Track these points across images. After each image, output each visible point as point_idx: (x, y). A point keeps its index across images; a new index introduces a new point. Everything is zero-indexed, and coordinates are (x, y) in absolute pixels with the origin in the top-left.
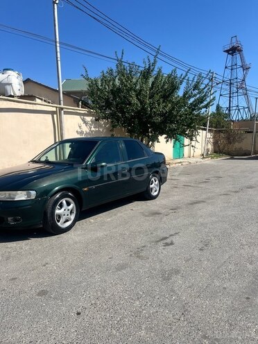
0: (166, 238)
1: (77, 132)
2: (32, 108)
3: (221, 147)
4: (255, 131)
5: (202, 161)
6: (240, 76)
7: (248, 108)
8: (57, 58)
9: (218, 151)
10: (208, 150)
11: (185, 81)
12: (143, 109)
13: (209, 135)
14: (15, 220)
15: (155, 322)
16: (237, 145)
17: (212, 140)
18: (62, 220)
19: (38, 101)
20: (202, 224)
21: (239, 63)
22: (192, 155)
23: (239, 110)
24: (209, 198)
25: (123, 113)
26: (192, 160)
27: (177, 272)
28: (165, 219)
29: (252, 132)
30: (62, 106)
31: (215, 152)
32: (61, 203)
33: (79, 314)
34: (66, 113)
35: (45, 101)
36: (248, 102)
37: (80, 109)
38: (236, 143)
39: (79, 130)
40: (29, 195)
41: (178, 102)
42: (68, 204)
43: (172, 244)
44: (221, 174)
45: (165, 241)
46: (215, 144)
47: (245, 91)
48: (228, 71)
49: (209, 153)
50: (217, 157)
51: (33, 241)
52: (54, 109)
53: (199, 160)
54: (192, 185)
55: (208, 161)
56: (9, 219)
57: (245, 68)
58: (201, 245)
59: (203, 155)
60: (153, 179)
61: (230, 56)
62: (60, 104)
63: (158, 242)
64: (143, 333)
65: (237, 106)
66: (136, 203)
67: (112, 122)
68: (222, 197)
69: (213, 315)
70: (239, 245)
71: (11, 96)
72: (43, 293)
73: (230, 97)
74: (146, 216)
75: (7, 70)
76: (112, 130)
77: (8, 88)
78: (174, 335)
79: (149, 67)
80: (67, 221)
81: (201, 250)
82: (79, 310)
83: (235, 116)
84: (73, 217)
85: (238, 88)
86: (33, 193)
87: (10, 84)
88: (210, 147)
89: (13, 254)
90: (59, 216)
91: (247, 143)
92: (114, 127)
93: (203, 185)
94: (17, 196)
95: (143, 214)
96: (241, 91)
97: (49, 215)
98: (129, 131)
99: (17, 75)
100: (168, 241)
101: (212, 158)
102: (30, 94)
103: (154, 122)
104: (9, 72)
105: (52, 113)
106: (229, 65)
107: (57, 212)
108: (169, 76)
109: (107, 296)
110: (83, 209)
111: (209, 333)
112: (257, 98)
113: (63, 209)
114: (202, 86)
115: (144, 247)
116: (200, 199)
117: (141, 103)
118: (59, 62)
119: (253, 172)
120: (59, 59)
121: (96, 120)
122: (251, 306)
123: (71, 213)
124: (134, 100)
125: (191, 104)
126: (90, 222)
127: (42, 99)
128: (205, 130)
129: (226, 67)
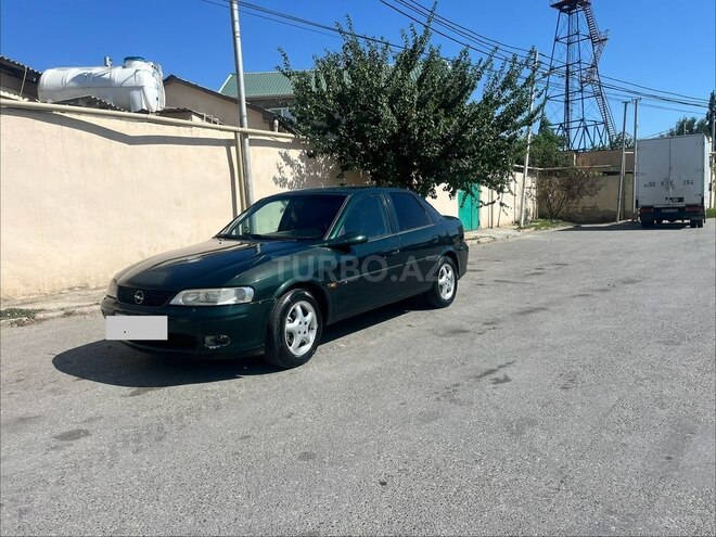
0: (491, 372)
1: (274, 178)
2: (189, 136)
3: (555, 205)
4: (623, 170)
5: (518, 234)
6: (587, 58)
7: (605, 123)
8: (234, 33)
9: (548, 213)
10: (527, 212)
11: (486, 72)
12: (404, 130)
13: (529, 182)
14: (217, 342)
15: (518, 492)
16: (586, 201)
17: (534, 192)
18: (296, 342)
19: (196, 120)
20: (554, 347)
21: (585, 30)
22: (495, 224)
23: (586, 128)
24: (551, 303)
25: (364, 140)
26: (498, 234)
27: (532, 423)
28: (479, 340)
29: (618, 173)
30: (246, 129)
31: (541, 215)
32: (294, 310)
33: (383, 484)
34: (254, 143)
35: (208, 120)
36: (604, 109)
37: (276, 133)
38: (586, 198)
39: (278, 176)
40: (240, 295)
41: (475, 115)
42: (305, 313)
43: (506, 379)
44: (563, 258)
45: (493, 376)
46: (542, 198)
47: (597, 89)
48: (561, 47)
49: (529, 218)
50: (547, 226)
51: (247, 379)
52: (231, 136)
53: (511, 232)
54: (512, 279)
55: (529, 235)
56: (208, 339)
57: (597, 40)
58: (562, 382)
59: (518, 223)
60: (443, 268)
61: (565, 16)
62: (242, 126)
63: (480, 377)
64: (504, 508)
65: (582, 120)
66: (412, 314)
67: (340, 159)
68: (579, 300)
69: (614, 483)
70: (633, 379)
71: (142, 111)
72: (306, 456)
73: (567, 102)
74: (441, 336)
75: (133, 59)
76: (340, 176)
77: (136, 95)
78: (557, 511)
79: (415, 46)
80: (302, 344)
81: (563, 388)
82: (382, 478)
83: (577, 141)
84: (312, 337)
85: (582, 83)
86: (249, 291)
87: (141, 88)
88: (531, 205)
89: (223, 401)
90: (291, 336)
91: (606, 196)
92: (345, 168)
93: (534, 280)
94: (222, 298)
95: (434, 332)
96: (588, 88)
97: (275, 333)
98: (375, 177)
99: (152, 70)
100: (499, 375)
101: (537, 228)
102: (182, 107)
103: (426, 157)
104: (138, 64)
105: (228, 143)
106: (563, 33)
107: (288, 326)
108: (456, 64)
109: (421, 459)
110: (328, 323)
111: (616, 507)
112: (626, 103)
113: (297, 322)
114: (520, 82)
115: (457, 385)
116: (534, 305)
117: (400, 119)
118: (238, 40)
119: (629, 253)
120: (238, 34)
121: (310, 156)
122: (677, 469)
123: (310, 328)
124: (387, 114)
125: (498, 118)
126: (340, 348)
127: (202, 117)
128: (521, 170)
129: (557, 40)
